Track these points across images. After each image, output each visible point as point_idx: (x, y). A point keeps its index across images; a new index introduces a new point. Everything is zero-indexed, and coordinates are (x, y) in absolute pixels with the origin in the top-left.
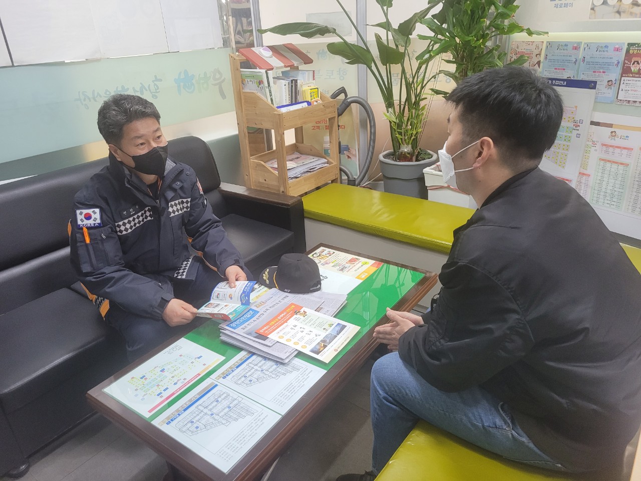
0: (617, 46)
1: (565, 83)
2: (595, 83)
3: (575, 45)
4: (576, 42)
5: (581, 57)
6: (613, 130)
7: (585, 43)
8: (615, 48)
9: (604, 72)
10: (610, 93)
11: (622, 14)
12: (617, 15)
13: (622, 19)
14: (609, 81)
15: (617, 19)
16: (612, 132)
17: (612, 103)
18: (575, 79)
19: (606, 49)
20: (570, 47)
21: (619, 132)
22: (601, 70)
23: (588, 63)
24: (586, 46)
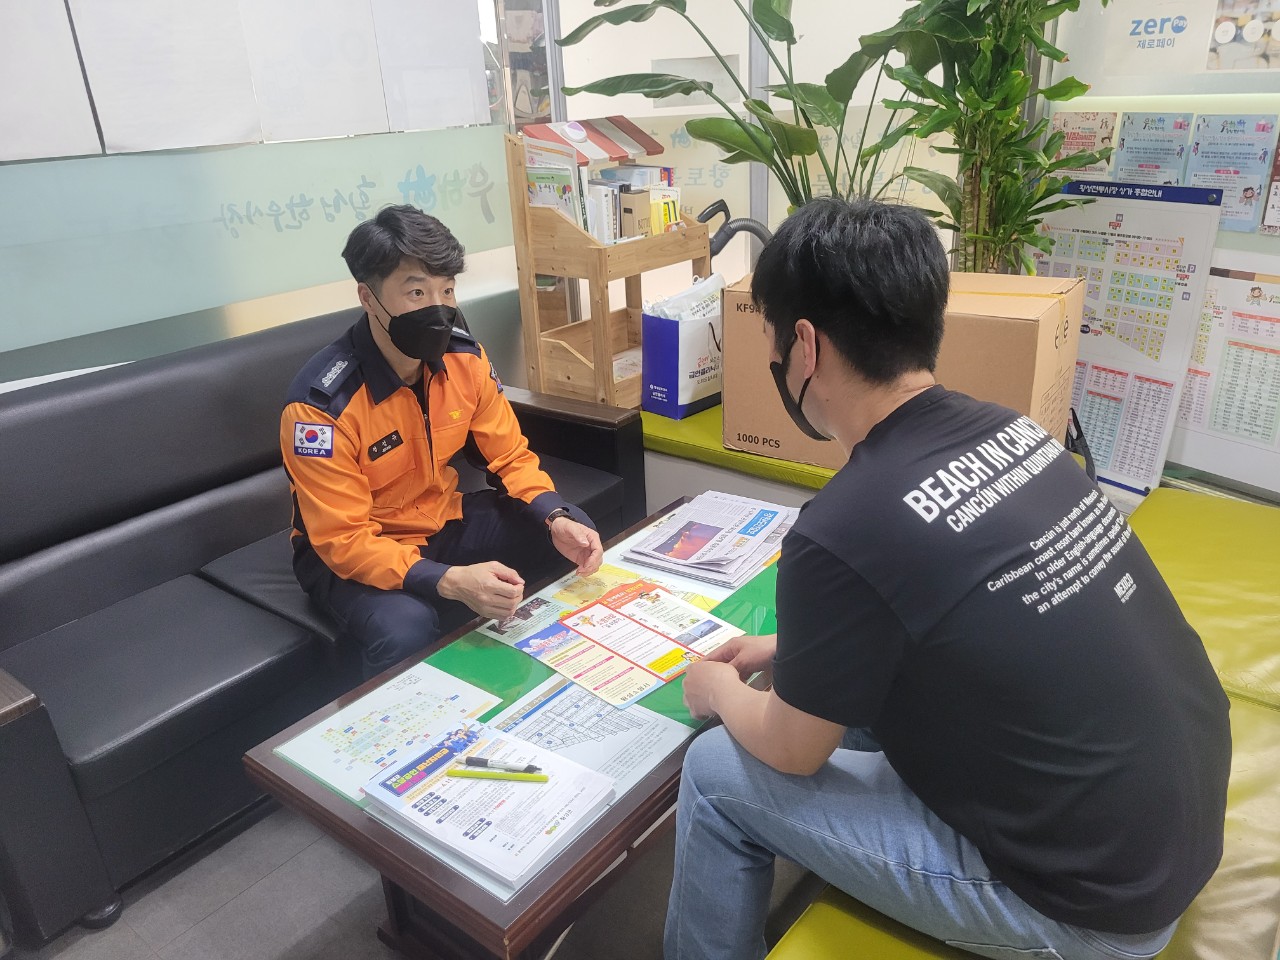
0: (1263, 122)
1: (1160, 193)
2: (1220, 192)
3: (1180, 120)
4: (1180, 115)
5: (1190, 142)
6: (1254, 284)
7: (1200, 117)
8: (1259, 126)
9: (1236, 172)
10: (1249, 213)
11: (1272, 59)
12: (1263, 61)
13: (1271, 70)
14: (1246, 190)
15: (1262, 68)
16: (1253, 289)
17: (1252, 231)
18: (1180, 185)
19: (1241, 128)
20: (1169, 124)
21: (1268, 289)
22: (1232, 169)
23: (1205, 155)
24: (1200, 121)
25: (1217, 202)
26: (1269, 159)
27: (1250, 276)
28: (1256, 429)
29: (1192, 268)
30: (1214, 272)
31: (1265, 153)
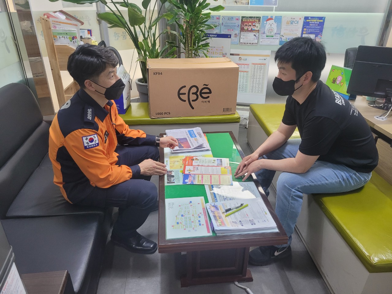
0: (237, 18)
1: (216, 36)
2: (230, 35)
3: (218, 17)
4: (218, 16)
5: (221, 22)
6: (240, 56)
7: (222, 16)
8: (236, 19)
9: (233, 30)
10: (236, 40)
11: (237, 3)
12: (236, 3)
13: (238, 5)
14: (235, 34)
15: (235, 5)
16: (239, 58)
17: (237, 44)
18: (220, 33)
19: (232, 19)
20: (215, 18)
21: (243, 57)
22: (231, 29)
23: (225, 26)
24: (223, 17)
25: (230, 37)
26: (240, 27)
27: (238, 55)
28: (243, 90)
29: (226, 54)
30: (231, 54)
31: (238, 25)
